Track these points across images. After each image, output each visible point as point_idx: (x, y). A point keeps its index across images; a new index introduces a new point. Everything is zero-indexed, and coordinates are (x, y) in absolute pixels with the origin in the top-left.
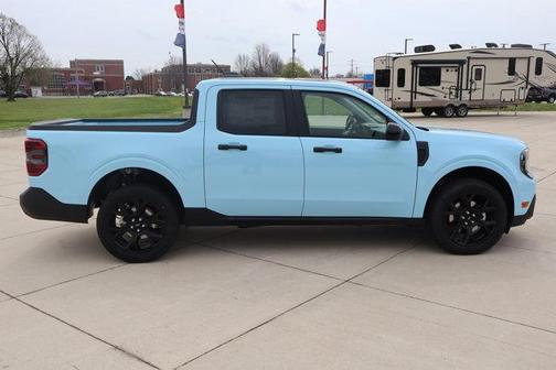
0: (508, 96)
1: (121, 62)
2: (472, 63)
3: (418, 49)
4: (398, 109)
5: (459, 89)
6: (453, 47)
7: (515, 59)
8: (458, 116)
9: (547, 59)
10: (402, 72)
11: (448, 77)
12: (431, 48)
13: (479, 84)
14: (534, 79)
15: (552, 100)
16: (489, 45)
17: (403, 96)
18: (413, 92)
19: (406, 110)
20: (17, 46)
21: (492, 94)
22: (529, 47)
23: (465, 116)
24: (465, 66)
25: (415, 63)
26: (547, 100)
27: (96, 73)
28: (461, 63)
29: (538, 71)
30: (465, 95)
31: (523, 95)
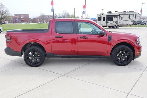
0: (128, 23)
1: (28, 15)
2: (120, 15)
3: (107, 12)
4: (103, 27)
5: (117, 22)
6: (116, 12)
7: (130, 15)
8: (117, 28)
9: (137, 15)
10: (104, 18)
11: (115, 19)
12: (111, 12)
13: (122, 20)
14: (134, 19)
15: (138, 24)
16: (124, 11)
17: (104, 23)
18: (107, 23)
19: (105, 27)
20: (3, 11)
21: (125, 23)
22: (133, 12)
23: (119, 28)
24: (119, 16)
25: (107, 16)
26: (137, 24)
27: (22, 18)
28: (118, 16)
29: (135, 18)
30: (119, 23)
31: (132, 23)
